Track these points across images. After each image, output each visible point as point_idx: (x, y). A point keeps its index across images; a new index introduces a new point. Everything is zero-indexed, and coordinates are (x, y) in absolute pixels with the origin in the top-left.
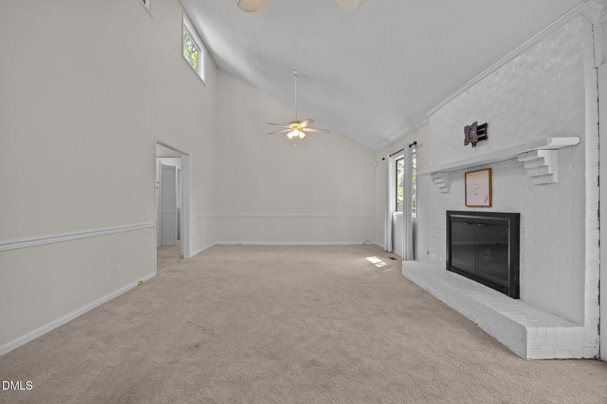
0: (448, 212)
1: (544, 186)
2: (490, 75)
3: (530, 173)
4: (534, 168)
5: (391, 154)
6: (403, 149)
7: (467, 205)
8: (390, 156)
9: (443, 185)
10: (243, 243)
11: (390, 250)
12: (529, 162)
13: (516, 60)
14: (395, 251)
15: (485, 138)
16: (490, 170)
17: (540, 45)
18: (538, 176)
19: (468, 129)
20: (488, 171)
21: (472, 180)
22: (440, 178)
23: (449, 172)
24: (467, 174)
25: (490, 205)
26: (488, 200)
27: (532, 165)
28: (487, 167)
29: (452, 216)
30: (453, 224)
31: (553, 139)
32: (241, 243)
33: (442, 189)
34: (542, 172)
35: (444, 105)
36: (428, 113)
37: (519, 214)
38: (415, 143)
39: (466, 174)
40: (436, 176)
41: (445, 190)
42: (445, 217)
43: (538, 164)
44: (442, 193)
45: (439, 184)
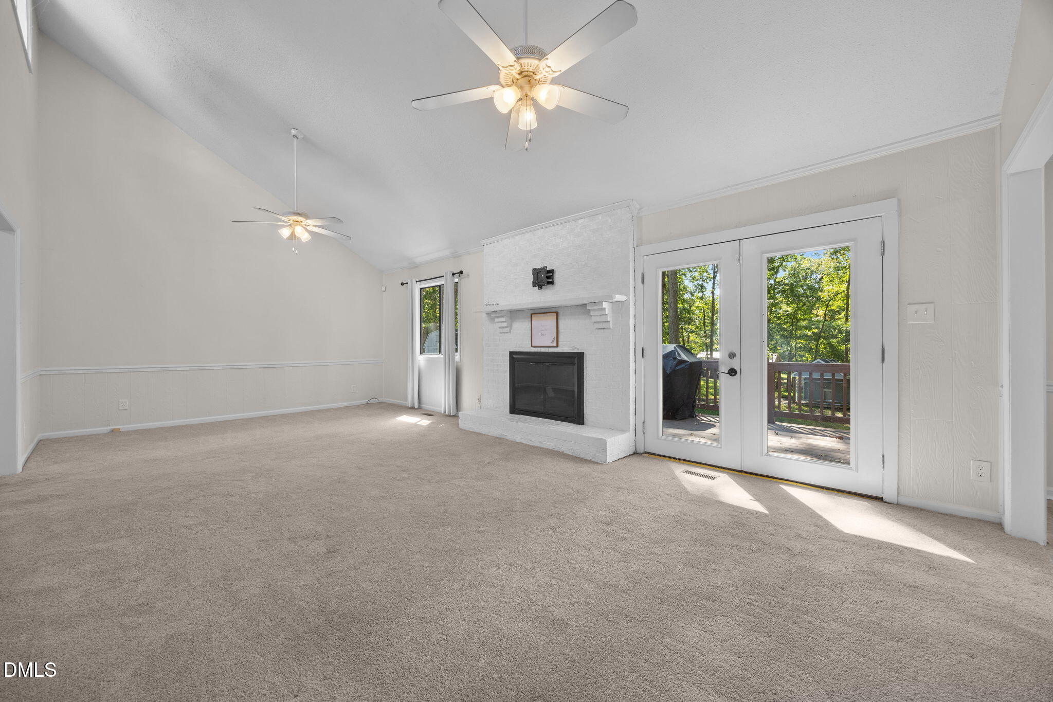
0: (510, 353)
1: (602, 330)
2: (557, 226)
3: (594, 319)
4: (597, 316)
5: (418, 280)
6: (443, 276)
7: (533, 345)
8: (417, 282)
9: (505, 324)
10: (123, 428)
11: (416, 406)
12: (594, 310)
13: (581, 221)
14: (423, 406)
15: (552, 283)
16: (557, 313)
17: (600, 217)
18: (599, 322)
19: (537, 272)
20: (555, 314)
21: (538, 322)
22: (502, 317)
23: (510, 311)
24: (533, 316)
25: (557, 346)
26: (555, 341)
27: (597, 313)
28: (554, 310)
29: (514, 356)
30: (517, 365)
31: (617, 296)
32: (119, 429)
33: (501, 329)
34: (603, 319)
35: (505, 239)
36: (483, 242)
37: (583, 353)
38: (461, 272)
39: (531, 315)
40: (498, 315)
41: (507, 330)
42: (508, 358)
43: (601, 313)
44: (501, 333)
45: (500, 323)
